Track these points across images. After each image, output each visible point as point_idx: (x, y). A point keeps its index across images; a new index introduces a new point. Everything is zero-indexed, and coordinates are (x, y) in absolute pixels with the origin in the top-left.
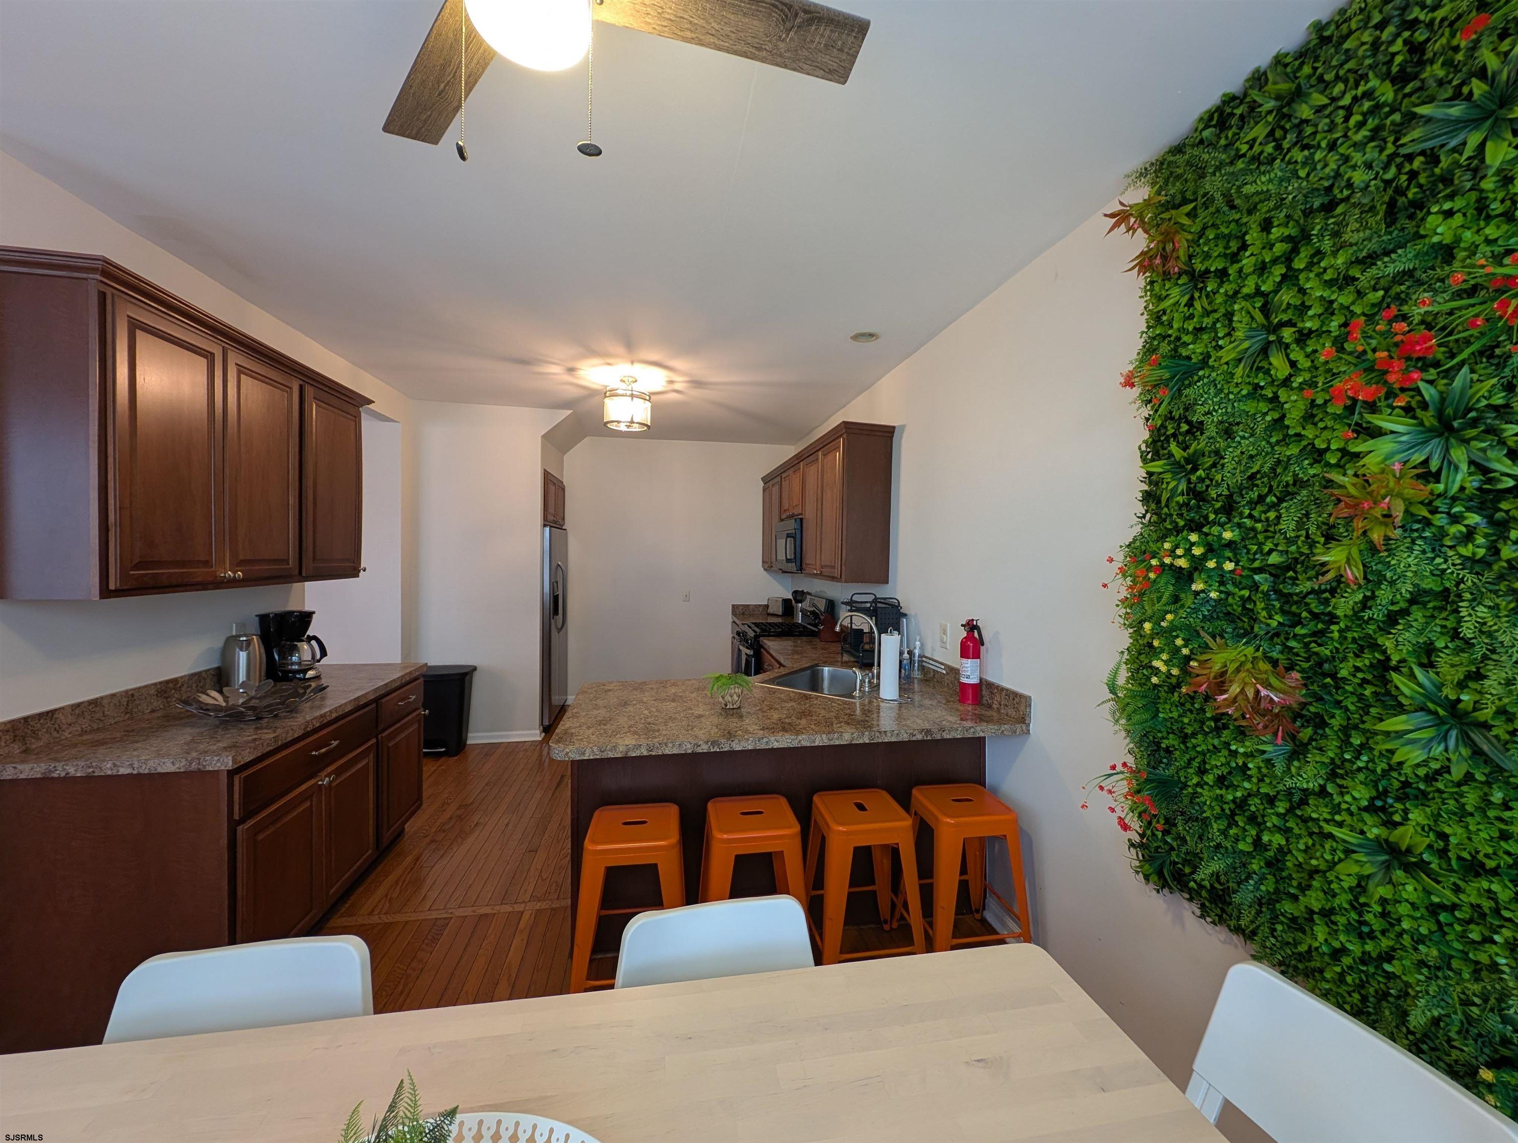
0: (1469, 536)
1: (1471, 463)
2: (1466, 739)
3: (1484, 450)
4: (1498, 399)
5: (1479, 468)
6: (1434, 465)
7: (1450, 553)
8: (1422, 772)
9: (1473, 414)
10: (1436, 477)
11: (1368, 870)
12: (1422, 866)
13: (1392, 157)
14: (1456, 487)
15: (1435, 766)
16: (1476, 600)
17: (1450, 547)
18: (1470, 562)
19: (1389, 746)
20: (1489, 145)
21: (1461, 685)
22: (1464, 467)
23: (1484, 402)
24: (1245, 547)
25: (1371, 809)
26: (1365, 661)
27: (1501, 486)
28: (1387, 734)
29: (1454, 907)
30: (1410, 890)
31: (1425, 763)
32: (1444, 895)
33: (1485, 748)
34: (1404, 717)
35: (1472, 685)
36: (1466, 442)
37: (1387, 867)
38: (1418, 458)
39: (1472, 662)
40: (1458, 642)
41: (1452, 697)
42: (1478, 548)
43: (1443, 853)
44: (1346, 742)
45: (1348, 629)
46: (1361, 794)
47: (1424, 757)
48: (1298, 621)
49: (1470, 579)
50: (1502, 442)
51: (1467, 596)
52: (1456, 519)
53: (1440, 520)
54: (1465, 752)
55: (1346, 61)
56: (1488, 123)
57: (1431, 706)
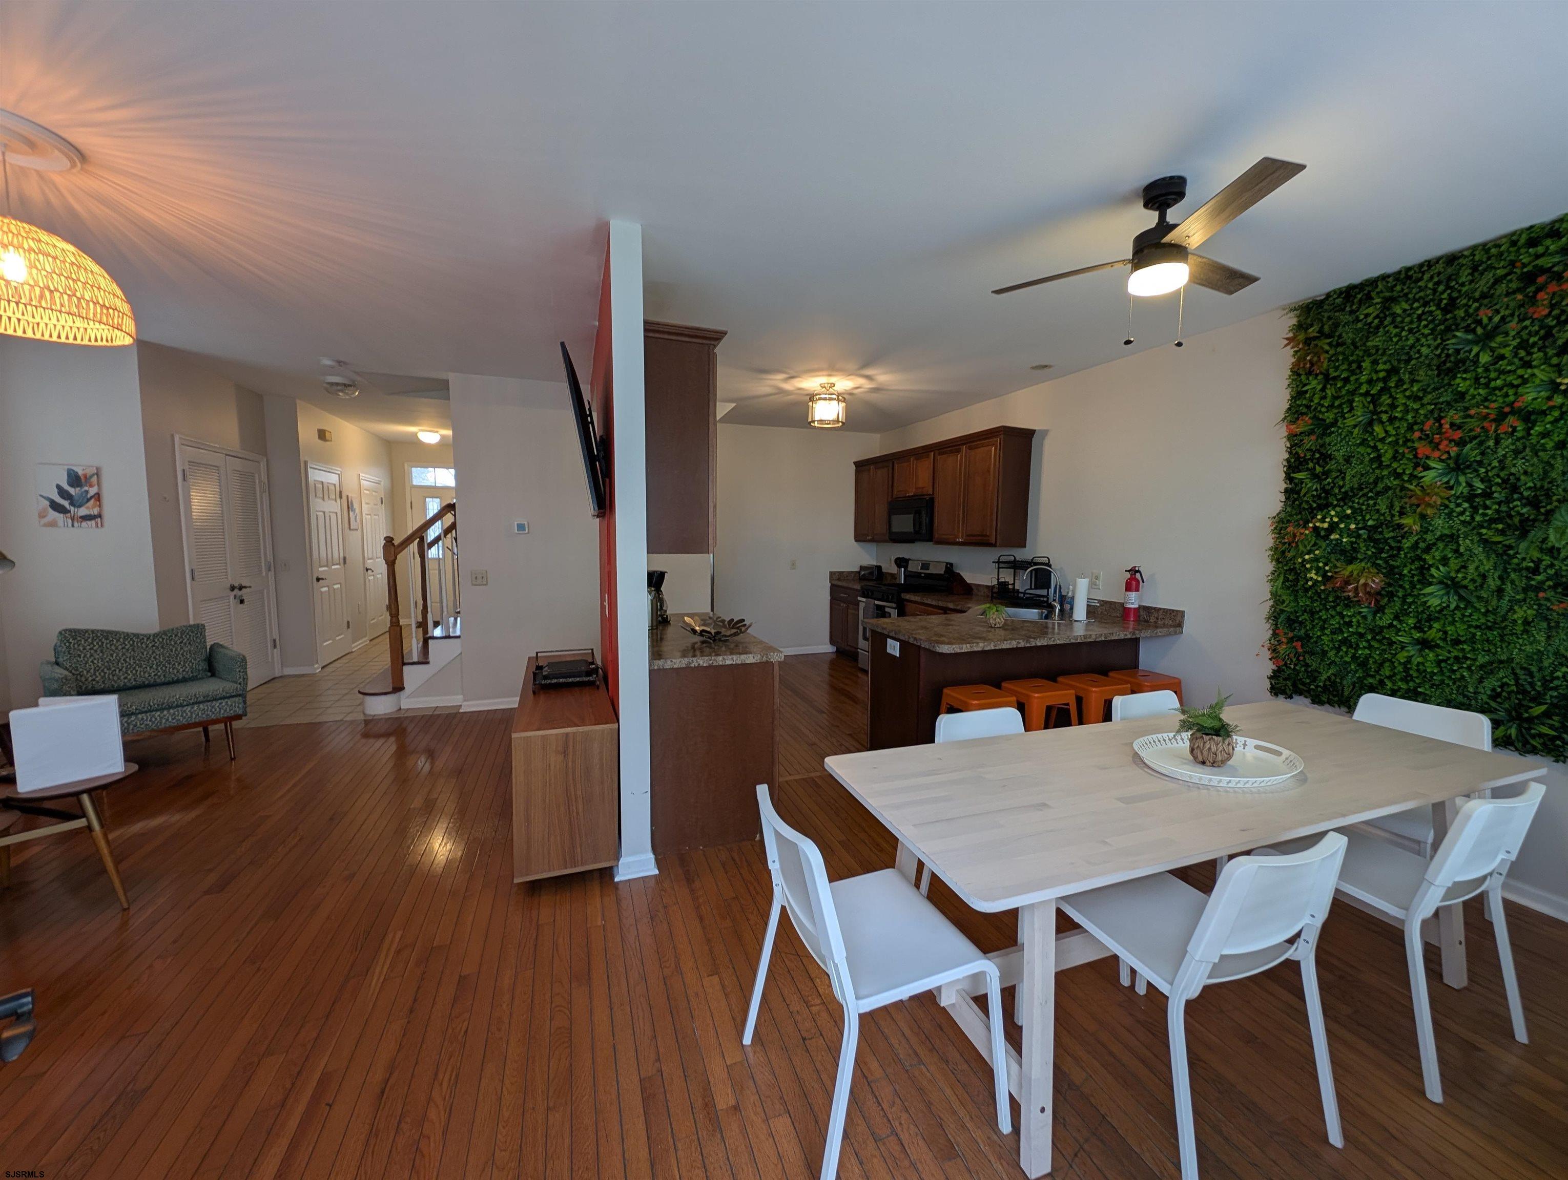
0: (1462, 513)
1: (1467, 483)
2: (1457, 593)
3: (1472, 478)
4: (1478, 458)
5: (1469, 485)
6: (1452, 483)
7: (1455, 519)
8: (1438, 608)
9: (1468, 463)
10: (1451, 488)
11: (1412, 653)
12: (1438, 646)
13: (1439, 345)
14: (1460, 492)
15: (1444, 605)
16: (1465, 539)
17: (1456, 517)
18: (1464, 523)
19: (1425, 599)
20: (1481, 354)
21: (1458, 571)
22: (1464, 484)
23: (1473, 459)
24: (1354, 517)
25: (1415, 628)
26: (1417, 564)
27: (1477, 492)
28: (1424, 594)
29: (1449, 658)
30: (1431, 655)
31: (1440, 605)
32: (1444, 654)
33: (1464, 595)
34: (1433, 587)
35: (1463, 570)
36: (1465, 474)
37: (1421, 650)
38: (1445, 480)
39: (1463, 561)
40: (1457, 555)
41: (1454, 576)
42: (1466, 517)
43: (1445, 640)
44: (1404, 601)
45: (1408, 553)
46: (1411, 621)
47: (1439, 602)
48: (1381, 551)
49: (1463, 529)
50: (1478, 475)
51: (1462, 536)
52: (1458, 505)
53: (1452, 506)
54: (1456, 598)
55: (1419, 292)
56: (1481, 343)
57: (1445, 581)
